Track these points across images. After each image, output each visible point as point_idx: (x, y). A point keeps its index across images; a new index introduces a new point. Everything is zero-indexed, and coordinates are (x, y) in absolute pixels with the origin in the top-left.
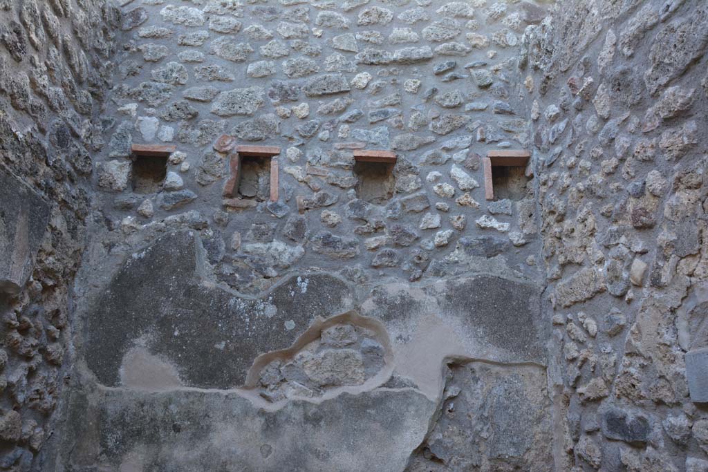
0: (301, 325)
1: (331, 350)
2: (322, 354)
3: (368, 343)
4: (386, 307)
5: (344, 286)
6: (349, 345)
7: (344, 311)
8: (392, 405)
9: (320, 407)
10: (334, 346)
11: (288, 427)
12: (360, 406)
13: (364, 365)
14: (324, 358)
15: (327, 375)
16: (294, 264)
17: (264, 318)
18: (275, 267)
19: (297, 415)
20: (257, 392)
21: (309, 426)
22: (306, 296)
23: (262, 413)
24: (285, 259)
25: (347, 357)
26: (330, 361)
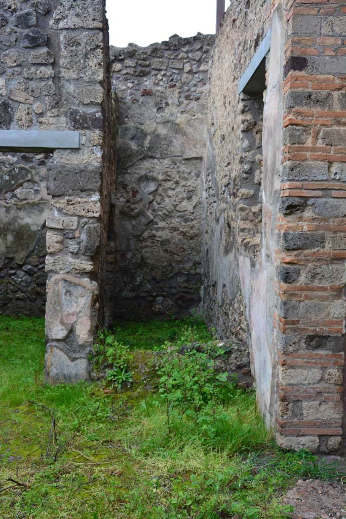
0: (16, 182)
1: (25, 190)
2: (22, 191)
3: (36, 188)
4: (41, 178)
5: (29, 171)
6: (30, 188)
7: (29, 178)
8: (41, 206)
9: (21, 205)
10: (26, 189)
11: (12, 211)
12: (33, 205)
13: (34, 194)
14: (23, 192)
15: (24, 197)
16: (14, 163)
17: (5, 180)
18: (9, 164)
19: (15, 207)
20: (4, 201)
21: (18, 211)
22: (18, 174)
23: (5, 207)
24: (11, 162)
25: (29, 192)
26: (24, 193)
